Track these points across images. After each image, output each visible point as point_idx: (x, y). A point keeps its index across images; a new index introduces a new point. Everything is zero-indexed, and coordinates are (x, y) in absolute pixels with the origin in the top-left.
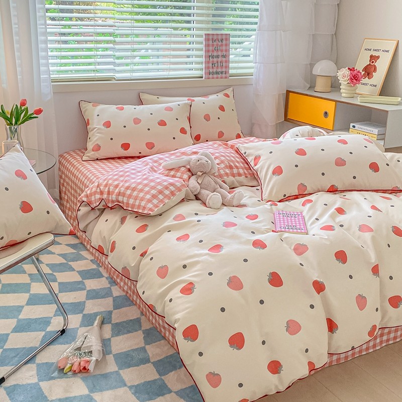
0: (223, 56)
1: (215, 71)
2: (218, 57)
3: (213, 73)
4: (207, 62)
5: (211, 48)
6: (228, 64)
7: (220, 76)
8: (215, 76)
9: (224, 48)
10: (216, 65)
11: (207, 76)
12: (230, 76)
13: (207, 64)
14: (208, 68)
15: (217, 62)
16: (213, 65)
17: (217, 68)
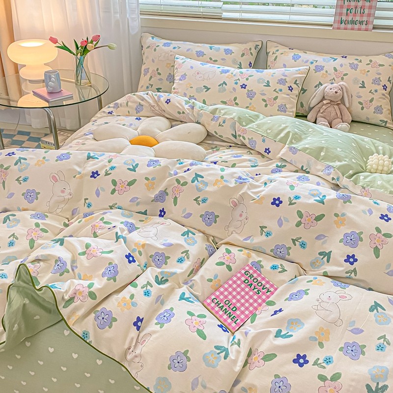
1: (350, 19)
3: (346, 22)
4: (339, 7)
6: (373, 11)
7: (356, 27)
8: (349, 26)
10: (353, 11)
11: (336, 25)
12: (374, 28)
13: (339, 9)
14: (341, 14)
15: (356, 8)
16: (349, 12)
17: (353, 16)
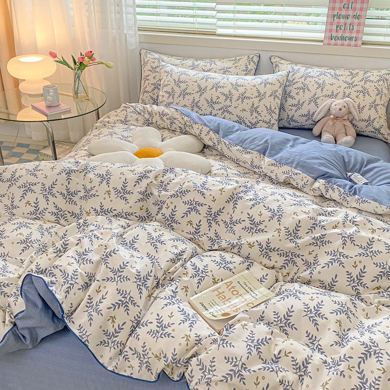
0: (354, 17)
1: (340, 35)
2: (347, 17)
3: (336, 38)
4: (329, 23)
5: (337, 5)
6: (361, 28)
7: (346, 43)
8: (339, 42)
9: (358, 6)
10: (343, 28)
11: (326, 41)
13: (328, 26)
14: (331, 31)
15: (345, 24)
16: (338, 28)
17: (343, 32)
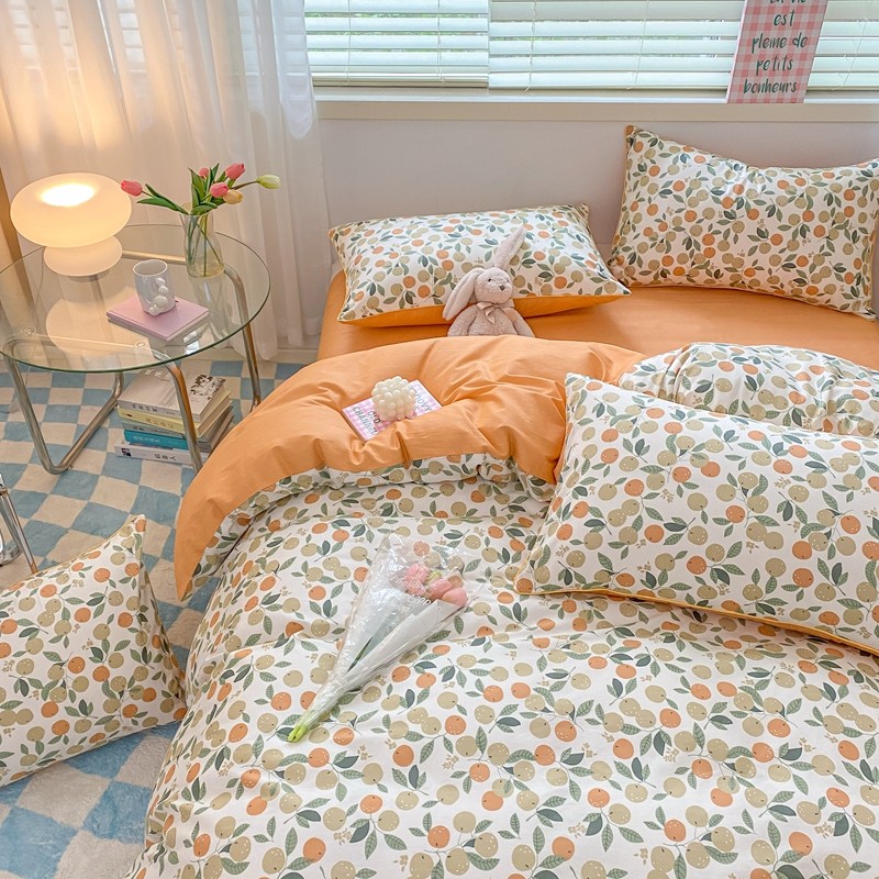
1: (763, 81)
2: (779, 43)
3: (756, 88)
8: (761, 95)
13: (741, 64)
15: (776, 58)
16: (761, 67)
17: (770, 75)
